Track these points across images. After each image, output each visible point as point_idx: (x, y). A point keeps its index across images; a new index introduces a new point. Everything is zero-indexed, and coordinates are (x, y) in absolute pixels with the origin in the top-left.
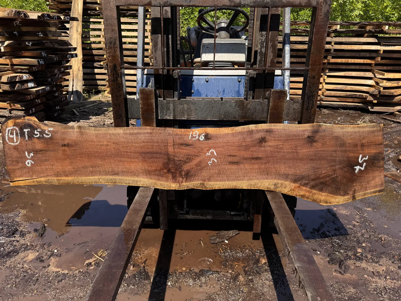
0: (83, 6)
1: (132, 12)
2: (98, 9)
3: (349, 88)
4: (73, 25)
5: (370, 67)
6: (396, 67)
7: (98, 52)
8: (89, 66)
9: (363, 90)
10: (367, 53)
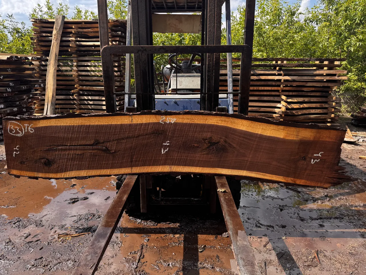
0: (59, 48)
1: (96, 53)
2: (69, 50)
3: (262, 109)
4: (51, 63)
5: (278, 93)
6: (299, 93)
7: (71, 83)
8: (64, 93)
9: (273, 111)
10: (273, 82)
